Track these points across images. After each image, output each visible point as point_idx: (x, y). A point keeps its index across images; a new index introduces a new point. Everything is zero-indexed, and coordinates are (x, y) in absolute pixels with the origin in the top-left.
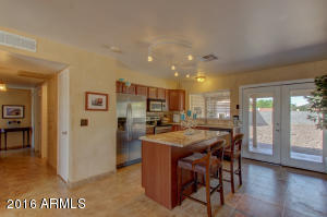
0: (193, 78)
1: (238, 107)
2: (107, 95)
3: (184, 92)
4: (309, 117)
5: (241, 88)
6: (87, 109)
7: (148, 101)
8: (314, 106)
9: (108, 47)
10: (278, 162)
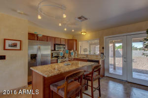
0: (80, 33)
1: (103, 48)
2: (20, 41)
3: (76, 40)
4: (144, 54)
5: (105, 37)
6: (5, 49)
7: (55, 45)
8: (146, 47)
9: (16, 11)
10: (126, 80)
